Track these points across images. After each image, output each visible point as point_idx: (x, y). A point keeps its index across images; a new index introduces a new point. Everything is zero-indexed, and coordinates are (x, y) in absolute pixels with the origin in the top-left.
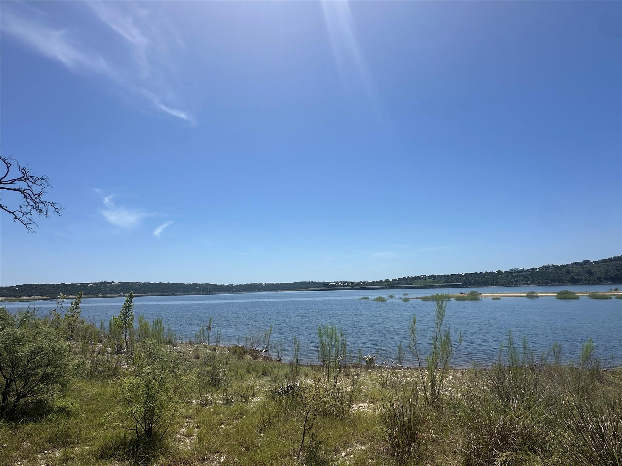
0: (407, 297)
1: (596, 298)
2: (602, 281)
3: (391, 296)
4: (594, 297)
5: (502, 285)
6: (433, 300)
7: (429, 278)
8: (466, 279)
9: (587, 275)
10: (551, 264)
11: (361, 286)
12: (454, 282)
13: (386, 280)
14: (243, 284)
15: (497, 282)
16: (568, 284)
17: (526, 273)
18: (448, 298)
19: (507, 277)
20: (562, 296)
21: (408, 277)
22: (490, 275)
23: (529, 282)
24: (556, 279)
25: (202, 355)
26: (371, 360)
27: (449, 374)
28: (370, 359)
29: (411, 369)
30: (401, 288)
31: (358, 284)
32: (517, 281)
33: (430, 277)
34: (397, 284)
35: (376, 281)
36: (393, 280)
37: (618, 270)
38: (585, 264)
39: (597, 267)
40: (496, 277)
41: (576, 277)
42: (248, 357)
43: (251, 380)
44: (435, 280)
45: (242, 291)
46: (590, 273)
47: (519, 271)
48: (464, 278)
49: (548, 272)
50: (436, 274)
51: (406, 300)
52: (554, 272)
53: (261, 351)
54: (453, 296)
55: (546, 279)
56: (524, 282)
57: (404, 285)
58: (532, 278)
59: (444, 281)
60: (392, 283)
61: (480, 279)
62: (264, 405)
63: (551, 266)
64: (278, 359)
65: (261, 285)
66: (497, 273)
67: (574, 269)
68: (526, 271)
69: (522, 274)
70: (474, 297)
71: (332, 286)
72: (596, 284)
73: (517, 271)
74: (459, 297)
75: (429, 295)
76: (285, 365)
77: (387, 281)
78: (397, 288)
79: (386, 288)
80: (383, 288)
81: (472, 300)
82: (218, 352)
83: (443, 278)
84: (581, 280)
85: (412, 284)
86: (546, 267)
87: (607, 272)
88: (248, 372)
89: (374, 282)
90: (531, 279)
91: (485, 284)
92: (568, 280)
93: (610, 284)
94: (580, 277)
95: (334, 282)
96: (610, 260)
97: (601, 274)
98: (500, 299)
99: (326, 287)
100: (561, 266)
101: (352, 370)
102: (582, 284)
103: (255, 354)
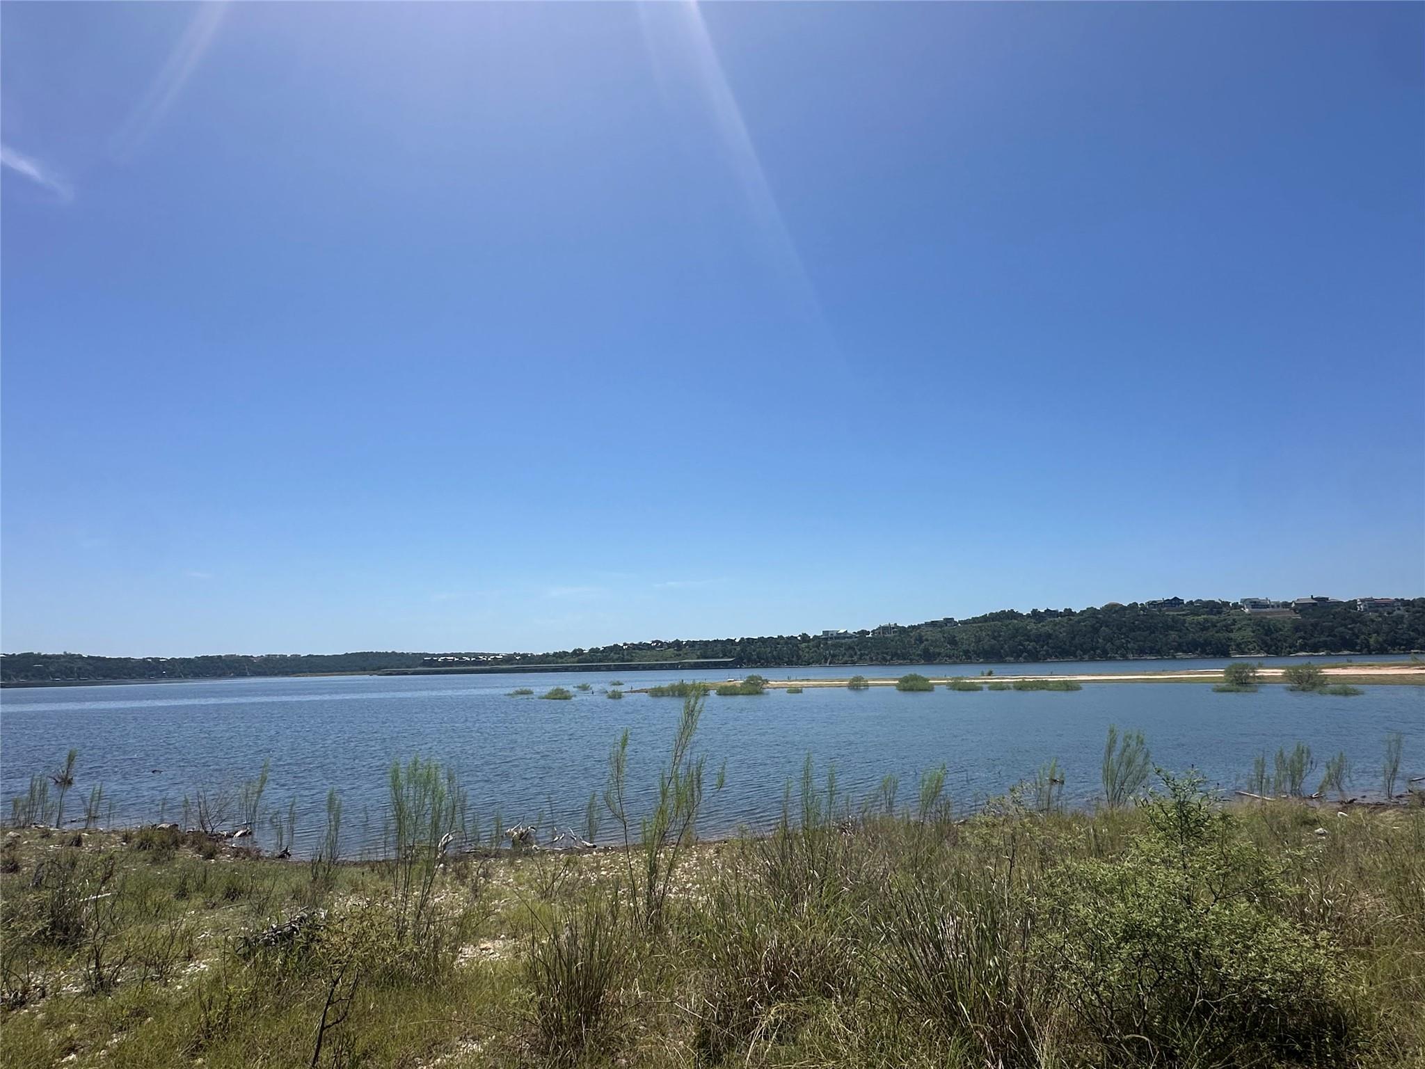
0: (618, 689)
1: (959, 690)
2: (970, 658)
3: (584, 688)
4: (957, 688)
5: (808, 663)
6: (674, 695)
7: (669, 648)
8: (742, 650)
9: (949, 646)
10: (892, 624)
11: (518, 664)
12: (718, 658)
13: (575, 651)
14: (193, 657)
15: (799, 657)
16: (918, 663)
17: (851, 640)
18: (705, 691)
19: (818, 646)
20: (906, 685)
21: (625, 644)
22: (786, 643)
23: (855, 658)
24: (899, 652)
25: (29, 862)
26: (524, 838)
27: (691, 855)
28: (522, 834)
29: (612, 849)
30: (609, 669)
31: (509, 659)
32: (834, 656)
33: (670, 645)
34: (600, 661)
35: (551, 652)
36: (592, 650)
37: (994, 638)
38: (946, 625)
39: (965, 631)
40: (798, 647)
41: (932, 649)
42: (187, 854)
43: (187, 915)
44: (681, 652)
45: (186, 676)
46: (953, 642)
47: (839, 636)
48: (738, 648)
49: (887, 638)
50: (684, 639)
51: (616, 696)
52: (897, 638)
53: (229, 836)
54: (713, 686)
55: (883, 653)
56: (846, 658)
57: (613, 662)
58: (860, 650)
59: (698, 654)
60: (589, 658)
61: (768, 650)
62: (218, 980)
63: (893, 628)
64: (278, 853)
65: (248, 659)
66: (799, 638)
67: (929, 634)
68: (851, 637)
69: (843, 641)
70: (754, 689)
71: (445, 663)
72: (962, 662)
73: (835, 635)
74: (726, 687)
75: (665, 685)
76: (297, 867)
77: (578, 653)
78: (598, 669)
79: (574, 669)
80: (566, 669)
81: (750, 694)
82: (87, 848)
83: (697, 647)
84: (939, 654)
85: (631, 661)
86: (885, 629)
87: (979, 640)
88: (182, 894)
89: (547, 655)
90: (859, 653)
91: (778, 661)
92: (918, 655)
93: (981, 663)
94: (937, 650)
95: (452, 655)
96: (985, 619)
97: (969, 645)
98: (801, 692)
99: (430, 666)
100: (909, 627)
101: (475, 864)
102: (940, 663)
103: (208, 844)
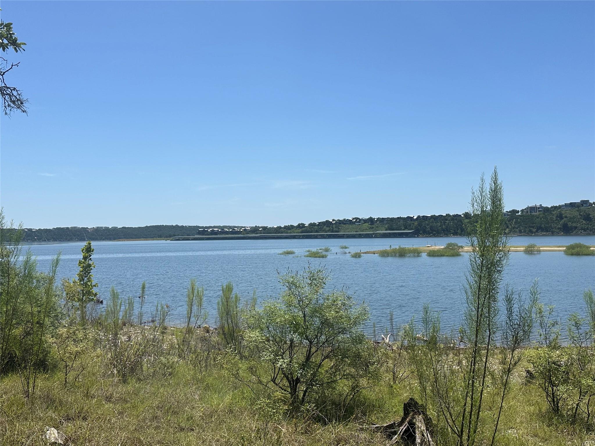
7: (365, 223)
8: (419, 225)
9: (584, 222)
11: (261, 233)
20: (572, 251)
21: (333, 220)
22: (452, 219)
24: (543, 226)
30: (323, 237)
31: (255, 230)
34: (317, 232)
35: (283, 226)
36: (311, 224)
38: (583, 206)
41: (570, 224)
44: (373, 226)
46: (588, 218)
48: (416, 223)
49: (533, 216)
57: (326, 232)
58: (511, 224)
61: (439, 224)
63: (539, 208)
66: (462, 216)
67: (568, 213)
70: (453, 252)
71: (213, 233)
77: (301, 226)
84: (576, 228)
85: (338, 232)
89: (280, 228)
90: (510, 227)
91: (446, 232)
92: (558, 228)
94: (574, 225)
100: (552, 207)
